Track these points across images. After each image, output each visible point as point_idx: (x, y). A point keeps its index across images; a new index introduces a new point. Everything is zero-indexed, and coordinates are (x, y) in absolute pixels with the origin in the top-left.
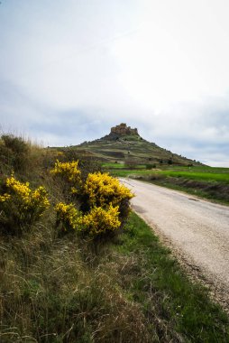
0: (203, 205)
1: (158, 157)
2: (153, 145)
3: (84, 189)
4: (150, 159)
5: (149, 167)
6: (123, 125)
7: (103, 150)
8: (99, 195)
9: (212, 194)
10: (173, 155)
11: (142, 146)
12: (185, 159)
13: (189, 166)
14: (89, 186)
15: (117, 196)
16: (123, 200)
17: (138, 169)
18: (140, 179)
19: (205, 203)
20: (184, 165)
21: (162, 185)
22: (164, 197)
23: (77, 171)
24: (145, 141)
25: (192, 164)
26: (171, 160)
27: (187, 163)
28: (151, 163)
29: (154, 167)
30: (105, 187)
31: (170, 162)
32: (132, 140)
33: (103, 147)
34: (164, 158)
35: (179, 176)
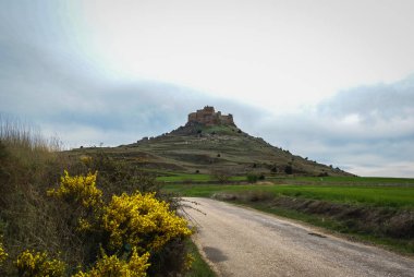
0: (331, 245)
1: (269, 163)
2: (260, 141)
3: (102, 222)
4: (255, 166)
5: (253, 179)
6: (209, 110)
7: (177, 152)
8: (129, 232)
9: (350, 225)
10: (294, 158)
11: (241, 144)
12: (314, 164)
13: (321, 175)
14: (111, 217)
15: (161, 234)
16: (172, 240)
17: (232, 183)
18: (233, 200)
19: (336, 241)
20: (312, 175)
21: (268, 210)
22: (266, 231)
23: (94, 190)
24: (246, 135)
25: (326, 173)
26: (290, 166)
27: (317, 171)
28: (257, 172)
29: (262, 178)
30: (140, 218)
31: (289, 170)
32: (224, 133)
33: (175, 147)
34: (279, 163)
35: (298, 194)
